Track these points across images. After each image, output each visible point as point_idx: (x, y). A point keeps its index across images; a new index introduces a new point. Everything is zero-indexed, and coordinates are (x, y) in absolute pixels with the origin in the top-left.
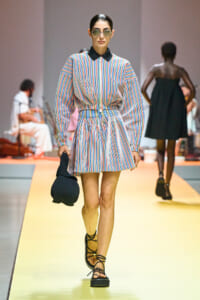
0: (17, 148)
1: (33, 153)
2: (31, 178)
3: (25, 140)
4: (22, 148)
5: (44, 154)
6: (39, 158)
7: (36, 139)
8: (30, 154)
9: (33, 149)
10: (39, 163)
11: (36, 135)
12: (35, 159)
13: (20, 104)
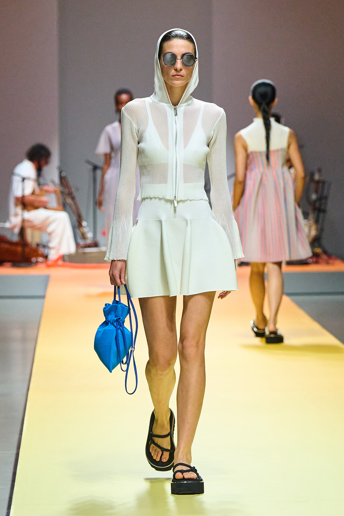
0: (19, 249)
1: (46, 257)
2: (43, 297)
3: (32, 237)
4: (27, 250)
5: (63, 258)
6: (55, 264)
7: (50, 234)
8: (40, 259)
9: (46, 251)
10: (55, 273)
11: (50, 229)
12: (49, 266)
13: (24, 179)
